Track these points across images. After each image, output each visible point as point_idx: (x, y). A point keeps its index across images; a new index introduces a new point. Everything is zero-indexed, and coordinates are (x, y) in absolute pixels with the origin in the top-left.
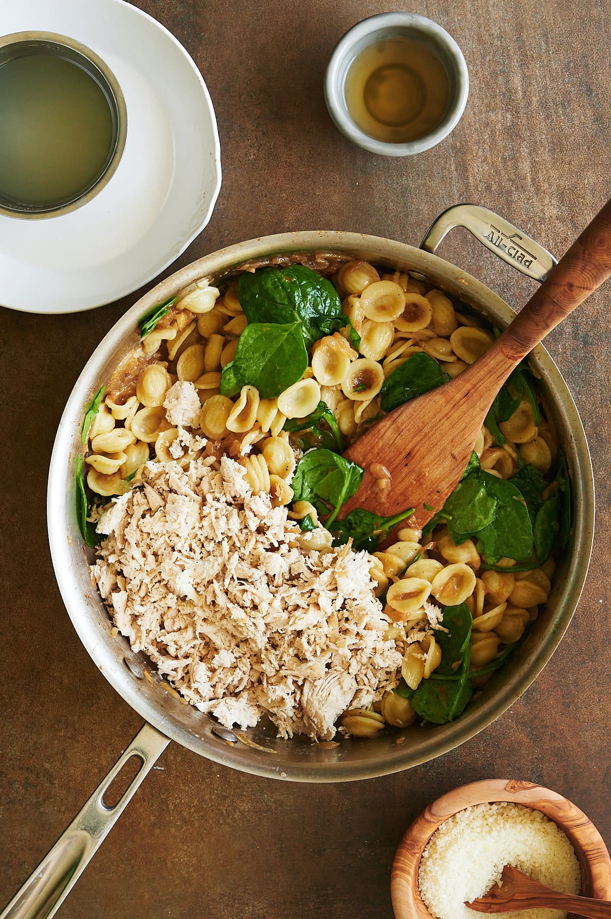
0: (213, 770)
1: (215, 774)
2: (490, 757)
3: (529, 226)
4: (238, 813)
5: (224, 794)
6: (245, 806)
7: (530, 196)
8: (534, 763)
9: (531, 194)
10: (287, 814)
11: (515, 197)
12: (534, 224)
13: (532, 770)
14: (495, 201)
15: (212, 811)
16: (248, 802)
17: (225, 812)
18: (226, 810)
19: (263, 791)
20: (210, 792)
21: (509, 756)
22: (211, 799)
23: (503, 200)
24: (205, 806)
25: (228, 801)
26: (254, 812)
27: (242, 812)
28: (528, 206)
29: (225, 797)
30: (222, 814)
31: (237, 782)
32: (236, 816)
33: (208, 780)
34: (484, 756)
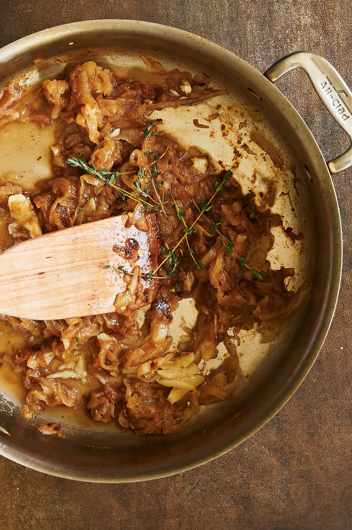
0: (14, 484)
1: (15, 487)
2: (246, 477)
3: (287, 31)
4: (34, 520)
5: (23, 504)
6: (40, 515)
7: (289, 7)
8: (283, 483)
9: (289, 5)
10: (75, 522)
11: (276, 7)
12: (291, 30)
13: (281, 489)
14: (259, 10)
15: (13, 518)
16: (43, 512)
17: (23, 520)
18: (24, 518)
19: (55, 502)
20: (11, 503)
21: (262, 477)
22: (12, 509)
23: (265, 10)
24: (6, 514)
25: (26, 510)
26: (47, 520)
27: (38, 520)
28: (287, 15)
29: (23, 507)
30: (20, 521)
31: (33, 494)
32: (32, 523)
33: (9, 493)
34: (242, 476)
